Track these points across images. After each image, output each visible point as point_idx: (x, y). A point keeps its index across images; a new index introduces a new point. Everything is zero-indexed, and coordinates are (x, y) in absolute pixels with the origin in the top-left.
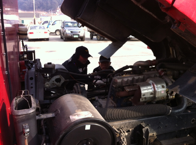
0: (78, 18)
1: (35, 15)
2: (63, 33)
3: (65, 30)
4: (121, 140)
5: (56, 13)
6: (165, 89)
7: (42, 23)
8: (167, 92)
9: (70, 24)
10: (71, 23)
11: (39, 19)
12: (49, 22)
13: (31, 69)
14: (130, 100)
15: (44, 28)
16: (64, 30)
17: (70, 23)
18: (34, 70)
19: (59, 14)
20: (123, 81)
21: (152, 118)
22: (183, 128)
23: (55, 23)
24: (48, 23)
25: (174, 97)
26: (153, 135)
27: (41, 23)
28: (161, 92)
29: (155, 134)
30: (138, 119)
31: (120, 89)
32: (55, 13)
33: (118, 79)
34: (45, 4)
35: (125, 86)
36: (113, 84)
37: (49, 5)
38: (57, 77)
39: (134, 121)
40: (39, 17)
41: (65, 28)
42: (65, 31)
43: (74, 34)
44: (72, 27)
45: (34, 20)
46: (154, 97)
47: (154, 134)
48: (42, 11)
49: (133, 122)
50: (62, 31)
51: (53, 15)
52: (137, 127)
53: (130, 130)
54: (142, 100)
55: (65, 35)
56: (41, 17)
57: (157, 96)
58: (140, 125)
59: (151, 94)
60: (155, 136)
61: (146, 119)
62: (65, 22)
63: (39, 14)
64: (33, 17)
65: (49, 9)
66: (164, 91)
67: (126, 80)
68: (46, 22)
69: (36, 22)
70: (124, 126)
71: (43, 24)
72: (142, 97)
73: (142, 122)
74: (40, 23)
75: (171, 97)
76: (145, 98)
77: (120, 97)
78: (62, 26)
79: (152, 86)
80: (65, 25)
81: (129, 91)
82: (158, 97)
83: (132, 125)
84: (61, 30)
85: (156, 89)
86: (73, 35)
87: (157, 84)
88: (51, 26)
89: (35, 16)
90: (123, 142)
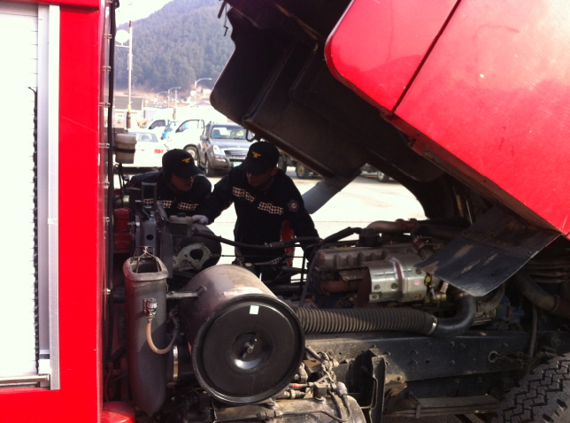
0: (248, 120)
1: (130, 102)
2: (206, 154)
3: (212, 147)
4: (321, 369)
5: (189, 99)
6: (422, 277)
7: (149, 125)
8: (428, 285)
9: (224, 132)
10: (229, 127)
11: (140, 113)
12: (167, 124)
13: (148, 219)
14: (351, 299)
15: (154, 139)
16: (209, 146)
17: (225, 129)
18: (155, 222)
19: (195, 103)
20: (338, 259)
21: (396, 339)
22: (470, 372)
23: (183, 126)
24: (164, 125)
25: (444, 296)
26: (399, 379)
27: (145, 124)
28: (413, 282)
29: (403, 377)
30: (363, 339)
31: (329, 275)
32: (185, 100)
33: (327, 253)
34: (157, 73)
35: (343, 270)
36: (315, 265)
37: (170, 75)
38: (196, 247)
39: (356, 341)
40: (140, 109)
41: (210, 140)
42: (211, 149)
43: (234, 158)
44: (230, 138)
45: (126, 114)
46: (400, 294)
47: (401, 377)
48: (148, 90)
49: (353, 344)
50: (204, 150)
51: (180, 104)
52: (361, 355)
53: (348, 361)
54: (374, 297)
55: (210, 159)
56: (146, 108)
57: (405, 291)
58: (369, 351)
59: (394, 285)
60: (403, 382)
61: (382, 340)
62: (212, 124)
63: (141, 99)
64: (125, 107)
65: (170, 87)
66: (421, 280)
67: (343, 256)
68: (160, 123)
69: (133, 122)
70: (334, 351)
71: (150, 128)
72: (373, 290)
73: (373, 346)
74: (141, 125)
75: (438, 296)
76: (380, 294)
77: (328, 294)
78: (205, 137)
79: (395, 270)
80: (211, 132)
81: (349, 281)
82: (408, 294)
83: (351, 350)
84: (199, 145)
85: (403, 274)
86: (232, 160)
87: (404, 266)
88: (172, 134)
89: (129, 106)
90: (325, 373)
